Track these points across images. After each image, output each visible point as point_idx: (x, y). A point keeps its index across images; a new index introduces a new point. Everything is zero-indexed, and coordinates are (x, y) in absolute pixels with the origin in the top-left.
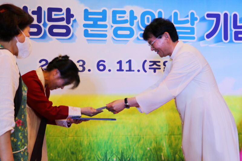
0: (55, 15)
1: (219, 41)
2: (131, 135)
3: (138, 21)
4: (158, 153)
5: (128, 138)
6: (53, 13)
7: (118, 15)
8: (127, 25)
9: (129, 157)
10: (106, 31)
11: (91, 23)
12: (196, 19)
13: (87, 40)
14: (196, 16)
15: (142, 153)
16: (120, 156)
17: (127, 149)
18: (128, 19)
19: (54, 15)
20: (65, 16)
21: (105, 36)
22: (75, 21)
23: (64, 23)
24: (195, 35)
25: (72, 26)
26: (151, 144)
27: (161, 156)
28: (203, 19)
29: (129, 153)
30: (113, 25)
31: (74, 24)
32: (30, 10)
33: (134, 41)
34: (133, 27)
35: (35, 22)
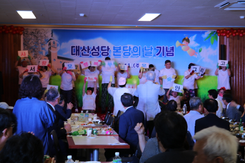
1: (161, 56)
3: (132, 50)
6: (103, 48)
7: (125, 48)
8: (128, 51)
11: (116, 51)
12: (153, 49)
13: (114, 57)
14: (153, 48)
18: (129, 49)
20: (107, 49)
21: (120, 55)
22: (110, 50)
23: (106, 51)
24: (152, 54)
28: (155, 49)
30: (123, 51)
31: (110, 52)
32: (95, 47)
33: (131, 57)
34: (130, 52)
35: (97, 51)
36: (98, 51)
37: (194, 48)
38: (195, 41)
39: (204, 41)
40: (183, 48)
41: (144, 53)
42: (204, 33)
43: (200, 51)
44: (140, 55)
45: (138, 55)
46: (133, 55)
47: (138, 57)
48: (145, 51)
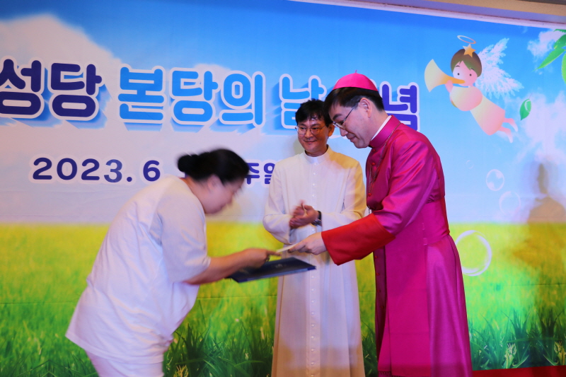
0: (66, 77)
2: (205, 297)
3: (220, 92)
4: (255, 327)
5: (199, 301)
6: (63, 74)
7: (183, 80)
8: (200, 98)
9: (201, 336)
10: (161, 108)
11: (134, 92)
12: (321, 91)
13: (126, 123)
14: (320, 85)
15: (226, 329)
16: (184, 336)
17: (198, 322)
18: (202, 87)
19: (64, 77)
20: (84, 80)
21: (159, 116)
22: (103, 88)
23: (82, 92)
25: (98, 97)
26: (242, 312)
27: (260, 332)
29: (202, 329)
30: (173, 97)
31: (102, 95)
32: (18, 67)
33: (212, 127)
34: (211, 102)
35: (28, 89)
36: (36, 86)
37: (501, 97)
38: (501, 66)
39: (536, 70)
40: (456, 94)
41: (280, 110)
42: (534, 34)
43: (524, 114)
44: (259, 121)
45: (253, 121)
46: (226, 117)
47: (251, 126)
48: (284, 101)
